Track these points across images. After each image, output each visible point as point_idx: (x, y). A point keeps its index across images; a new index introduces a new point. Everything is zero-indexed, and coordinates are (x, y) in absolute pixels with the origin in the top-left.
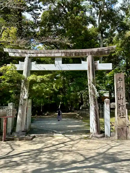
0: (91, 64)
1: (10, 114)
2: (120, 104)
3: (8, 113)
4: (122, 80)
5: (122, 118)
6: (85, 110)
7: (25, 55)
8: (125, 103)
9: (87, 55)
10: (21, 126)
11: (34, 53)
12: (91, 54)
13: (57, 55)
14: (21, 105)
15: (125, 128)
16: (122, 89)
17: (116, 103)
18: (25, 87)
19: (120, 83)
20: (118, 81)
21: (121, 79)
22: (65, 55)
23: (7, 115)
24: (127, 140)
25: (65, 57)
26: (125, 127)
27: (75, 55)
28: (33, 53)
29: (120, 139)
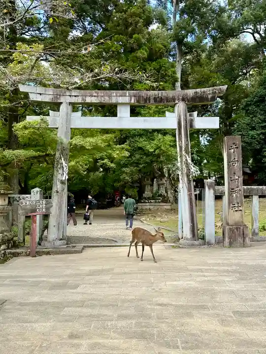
0: (183, 118)
1: (42, 208)
2: (233, 189)
3: (39, 206)
4: (237, 148)
5: (236, 211)
6: (148, 202)
7: (62, 100)
8: (241, 187)
9: (177, 102)
10: (59, 229)
11: (78, 96)
12: (183, 100)
13: (121, 100)
14: (57, 192)
15: (242, 228)
16: (236, 162)
17: (226, 188)
18: (63, 159)
19: (234, 152)
20: (230, 149)
21: (236, 145)
22: (136, 101)
23: (38, 210)
24: (244, 247)
25: (136, 104)
26: (241, 226)
27: (155, 102)
28: (75, 96)
29: (232, 245)
